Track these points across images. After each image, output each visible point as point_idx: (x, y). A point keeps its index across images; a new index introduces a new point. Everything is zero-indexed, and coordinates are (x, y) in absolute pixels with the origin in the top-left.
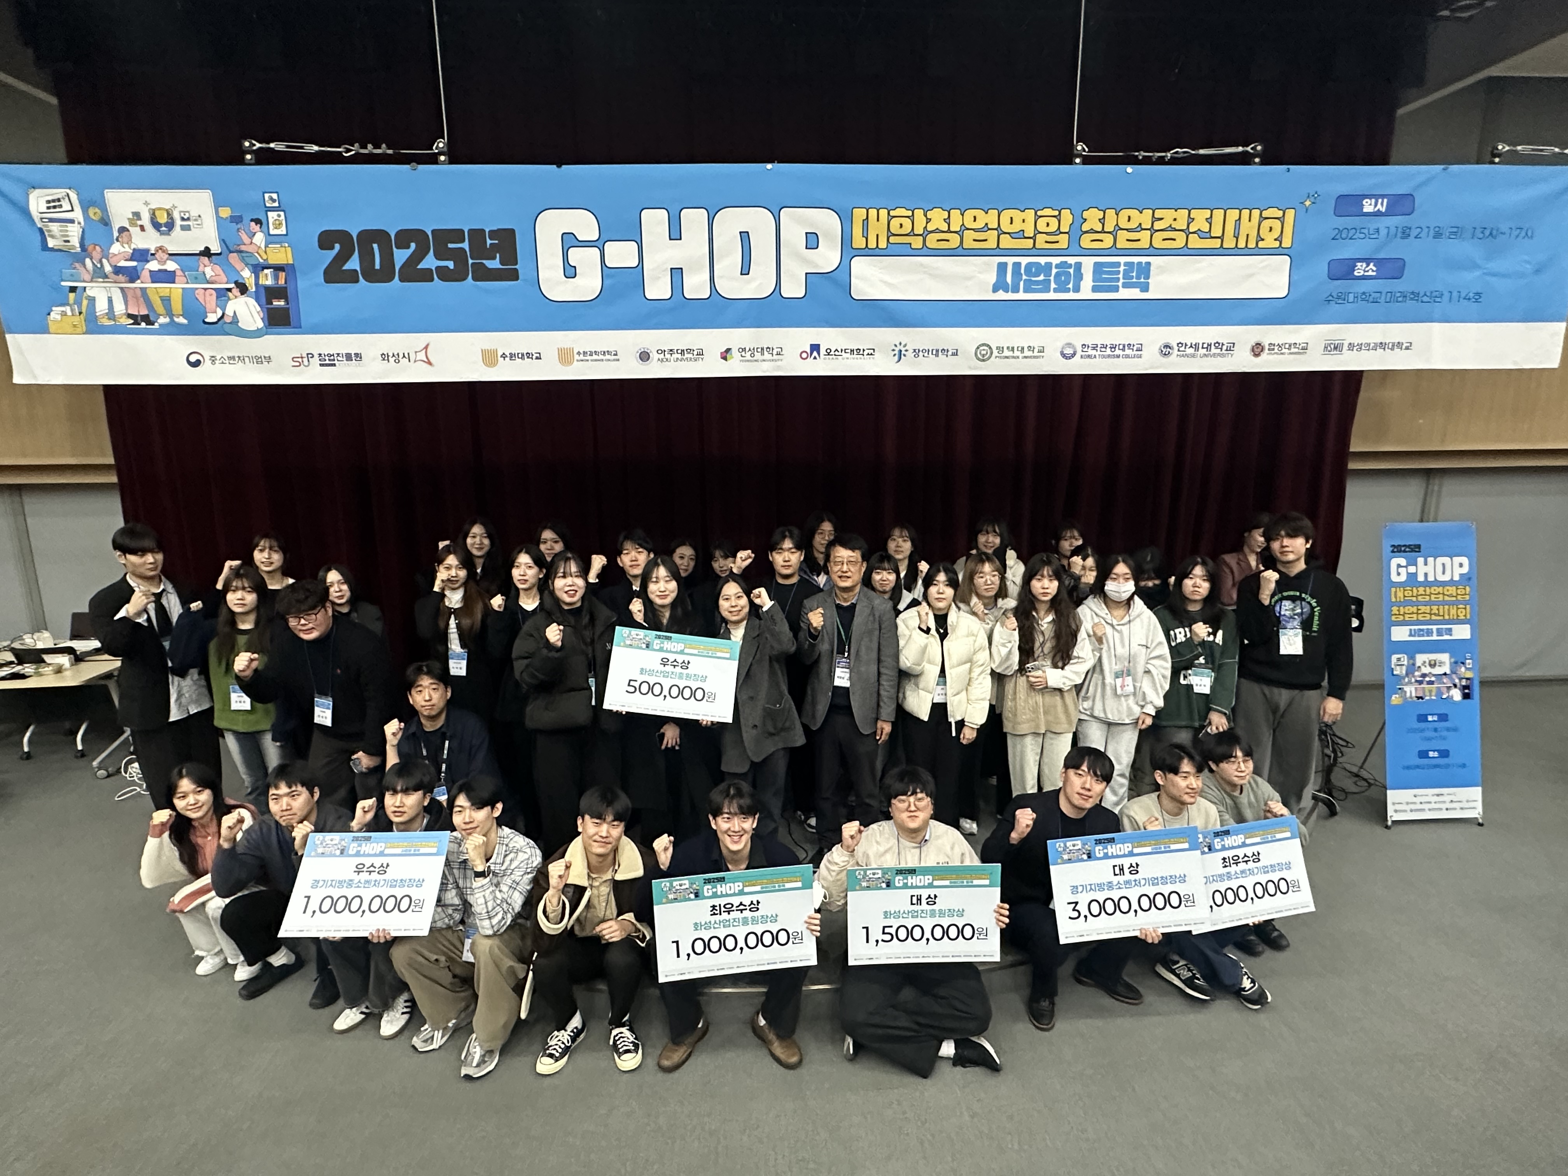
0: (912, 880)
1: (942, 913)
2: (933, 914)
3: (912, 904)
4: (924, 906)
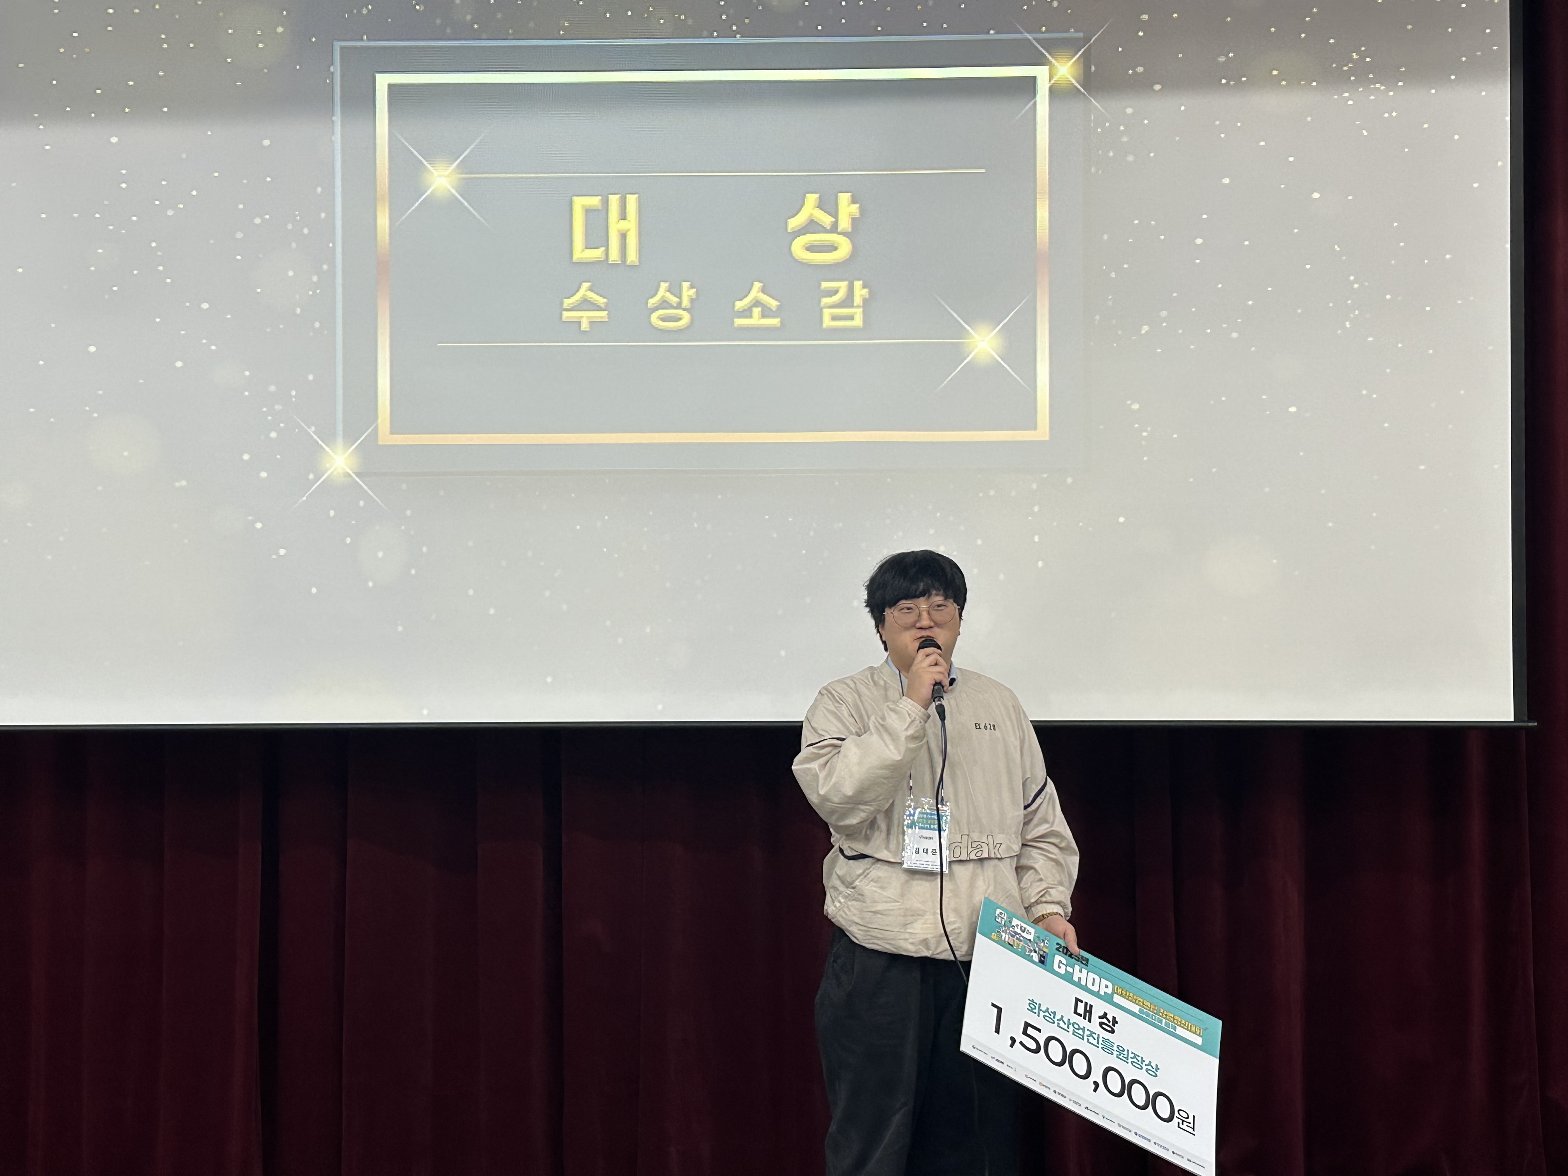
1: (1123, 1054)
2: (1108, 1045)
3: (1076, 1012)
4: (1094, 1025)
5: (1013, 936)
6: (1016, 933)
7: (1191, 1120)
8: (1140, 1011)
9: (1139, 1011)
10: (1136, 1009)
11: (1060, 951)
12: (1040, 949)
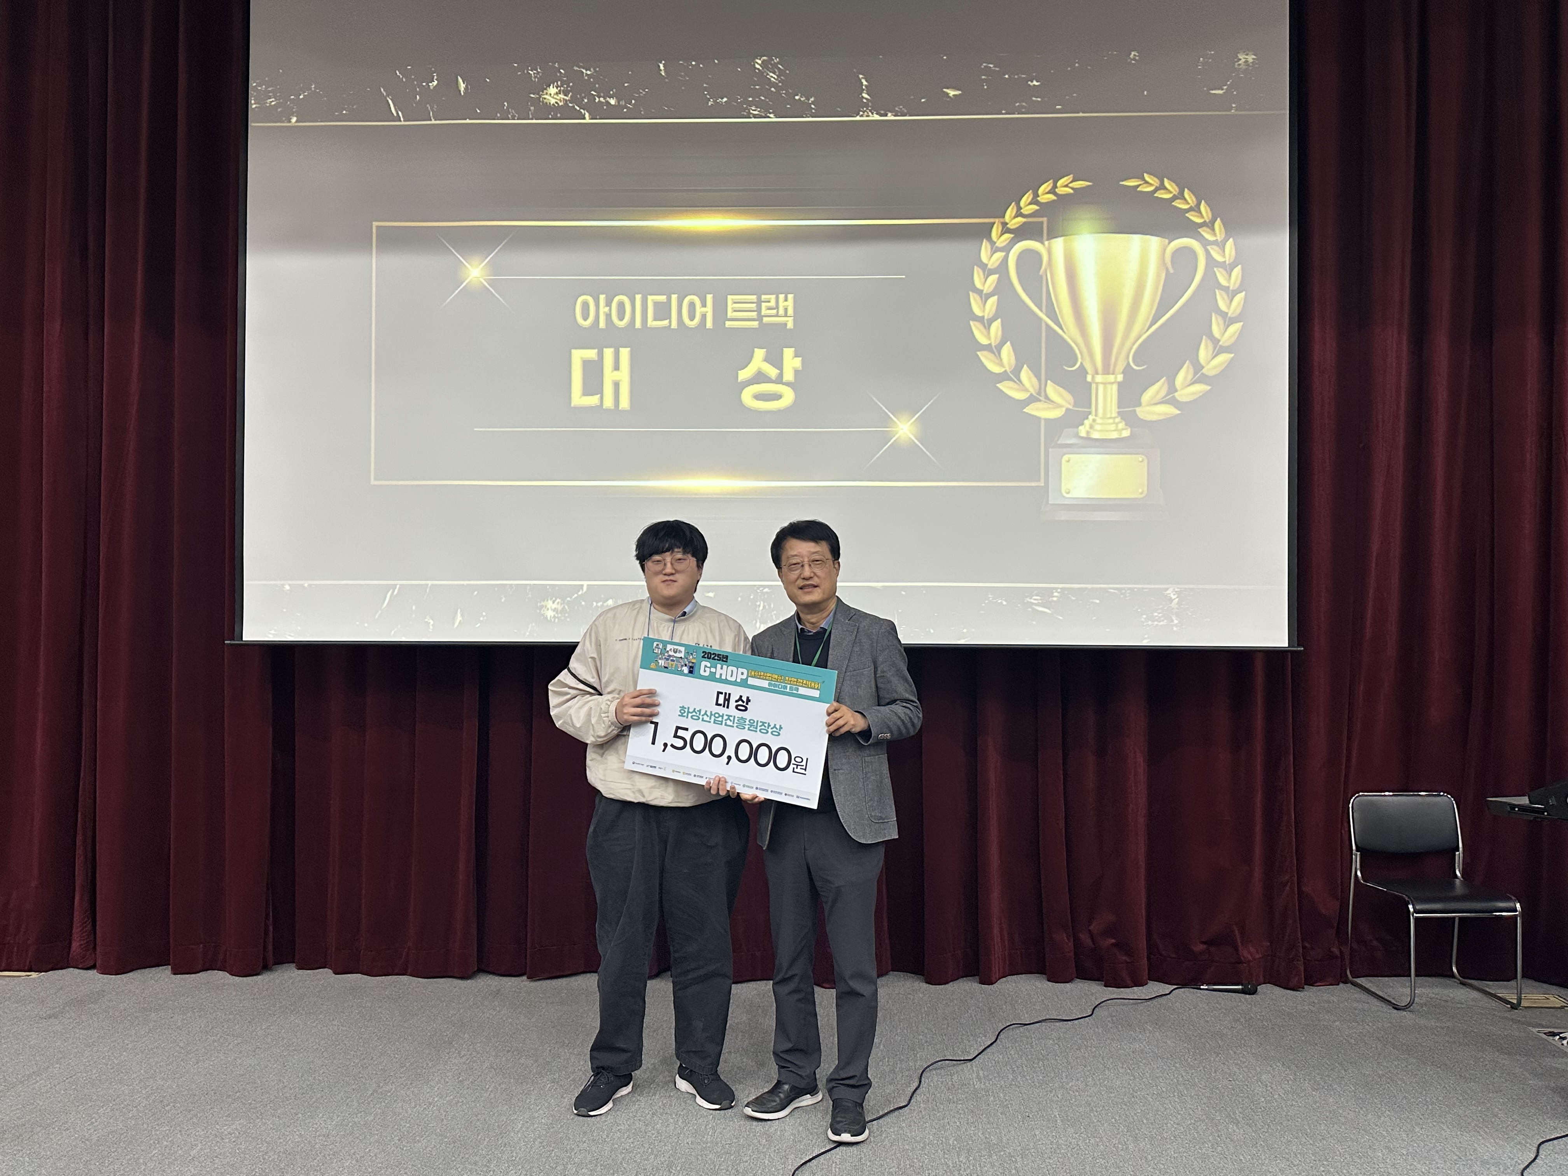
0: (722, 670)
1: (753, 726)
2: (742, 722)
3: (717, 704)
4: (732, 710)
5: (667, 660)
6: (670, 656)
7: (804, 763)
8: (770, 684)
9: (769, 686)
10: (765, 684)
11: (705, 658)
12: (689, 662)
